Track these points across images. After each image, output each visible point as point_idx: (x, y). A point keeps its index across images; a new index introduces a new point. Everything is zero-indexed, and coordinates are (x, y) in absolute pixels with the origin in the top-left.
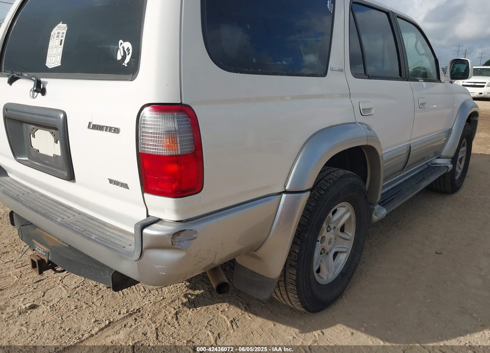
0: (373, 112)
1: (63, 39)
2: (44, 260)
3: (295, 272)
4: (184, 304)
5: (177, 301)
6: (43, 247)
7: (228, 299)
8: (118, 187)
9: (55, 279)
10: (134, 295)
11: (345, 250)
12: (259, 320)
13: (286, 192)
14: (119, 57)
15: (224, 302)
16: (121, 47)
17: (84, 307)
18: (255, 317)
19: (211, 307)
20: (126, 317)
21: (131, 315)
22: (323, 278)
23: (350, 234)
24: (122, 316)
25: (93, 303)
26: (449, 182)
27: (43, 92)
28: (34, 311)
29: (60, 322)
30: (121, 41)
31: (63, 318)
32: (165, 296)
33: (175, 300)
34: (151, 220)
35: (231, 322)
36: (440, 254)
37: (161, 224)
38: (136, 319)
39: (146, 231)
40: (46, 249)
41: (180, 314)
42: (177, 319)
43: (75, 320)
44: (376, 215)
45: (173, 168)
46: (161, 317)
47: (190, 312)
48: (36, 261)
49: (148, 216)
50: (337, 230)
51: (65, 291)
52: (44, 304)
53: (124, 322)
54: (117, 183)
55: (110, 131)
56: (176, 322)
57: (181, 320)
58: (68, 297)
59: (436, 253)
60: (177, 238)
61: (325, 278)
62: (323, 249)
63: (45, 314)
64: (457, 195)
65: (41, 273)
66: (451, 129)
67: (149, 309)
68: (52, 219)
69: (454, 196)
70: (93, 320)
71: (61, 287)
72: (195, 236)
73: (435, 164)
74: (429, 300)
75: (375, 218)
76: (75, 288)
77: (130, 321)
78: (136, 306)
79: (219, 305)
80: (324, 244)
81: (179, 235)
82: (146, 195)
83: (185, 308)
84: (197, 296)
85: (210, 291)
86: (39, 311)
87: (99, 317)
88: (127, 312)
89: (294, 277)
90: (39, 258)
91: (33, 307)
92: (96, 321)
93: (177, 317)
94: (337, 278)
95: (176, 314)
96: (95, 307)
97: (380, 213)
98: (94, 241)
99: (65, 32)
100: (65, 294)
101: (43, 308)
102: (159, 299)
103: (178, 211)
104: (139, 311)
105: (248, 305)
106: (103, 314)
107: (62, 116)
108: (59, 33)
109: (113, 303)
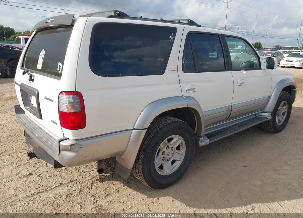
0: (196, 90)
1: (43, 57)
2: (32, 153)
3: (142, 167)
4: (98, 180)
5: (95, 178)
6: (32, 147)
7: (120, 179)
8: (54, 124)
9: (43, 163)
10: (76, 173)
11: (179, 159)
12: (130, 190)
13: (134, 129)
14: (58, 69)
15: (117, 180)
16: (59, 65)
17: (52, 177)
18: (129, 188)
19: (110, 182)
20: (69, 183)
21: (71, 182)
22: (164, 172)
23: (183, 151)
24: (67, 182)
25: (57, 175)
26: (272, 126)
27: (33, 80)
28: (30, 176)
29: (40, 182)
30: (59, 63)
31: (42, 180)
32: (91, 175)
33: (94, 177)
34: (64, 138)
35: (116, 190)
36: (246, 167)
37: (68, 141)
38: (73, 184)
39: (61, 143)
40: (33, 148)
41: (94, 184)
42: (92, 186)
43: (47, 182)
44: (201, 142)
45: (73, 118)
46: (85, 184)
47: (99, 183)
48: (29, 153)
49: (64, 137)
50: (174, 149)
51: (46, 169)
52: (35, 173)
53: (68, 185)
54: (54, 122)
55: (50, 101)
56: (91, 187)
57: (93, 186)
58: (47, 171)
59: (244, 166)
60: (73, 147)
61: (165, 172)
62: (164, 158)
63: (35, 178)
64: (279, 134)
65: (31, 158)
66: (271, 96)
67: (81, 180)
68: (34, 135)
69: (277, 134)
70: (54, 182)
71: (45, 166)
72: (81, 146)
73: (261, 116)
74: (223, 189)
75: (201, 144)
76: (51, 168)
77: (70, 184)
78: (75, 178)
79: (114, 182)
80: (164, 155)
81: (74, 146)
82: (62, 128)
83: (98, 182)
84: (106, 176)
85: (113, 175)
86: (33, 176)
87: (57, 181)
88: (70, 180)
89: (142, 170)
90: (30, 152)
91: (30, 174)
92: (55, 183)
93: (92, 185)
94: (173, 173)
95: (92, 184)
96: (57, 177)
97: (204, 142)
98: (46, 145)
99: (44, 54)
100: (46, 170)
101: (34, 175)
102: (87, 176)
103: (73, 135)
104: (76, 180)
105: (128, 183)
106: (59, 180)
107: (37, 92)
108: (42, 54)
109: (66, 176)
